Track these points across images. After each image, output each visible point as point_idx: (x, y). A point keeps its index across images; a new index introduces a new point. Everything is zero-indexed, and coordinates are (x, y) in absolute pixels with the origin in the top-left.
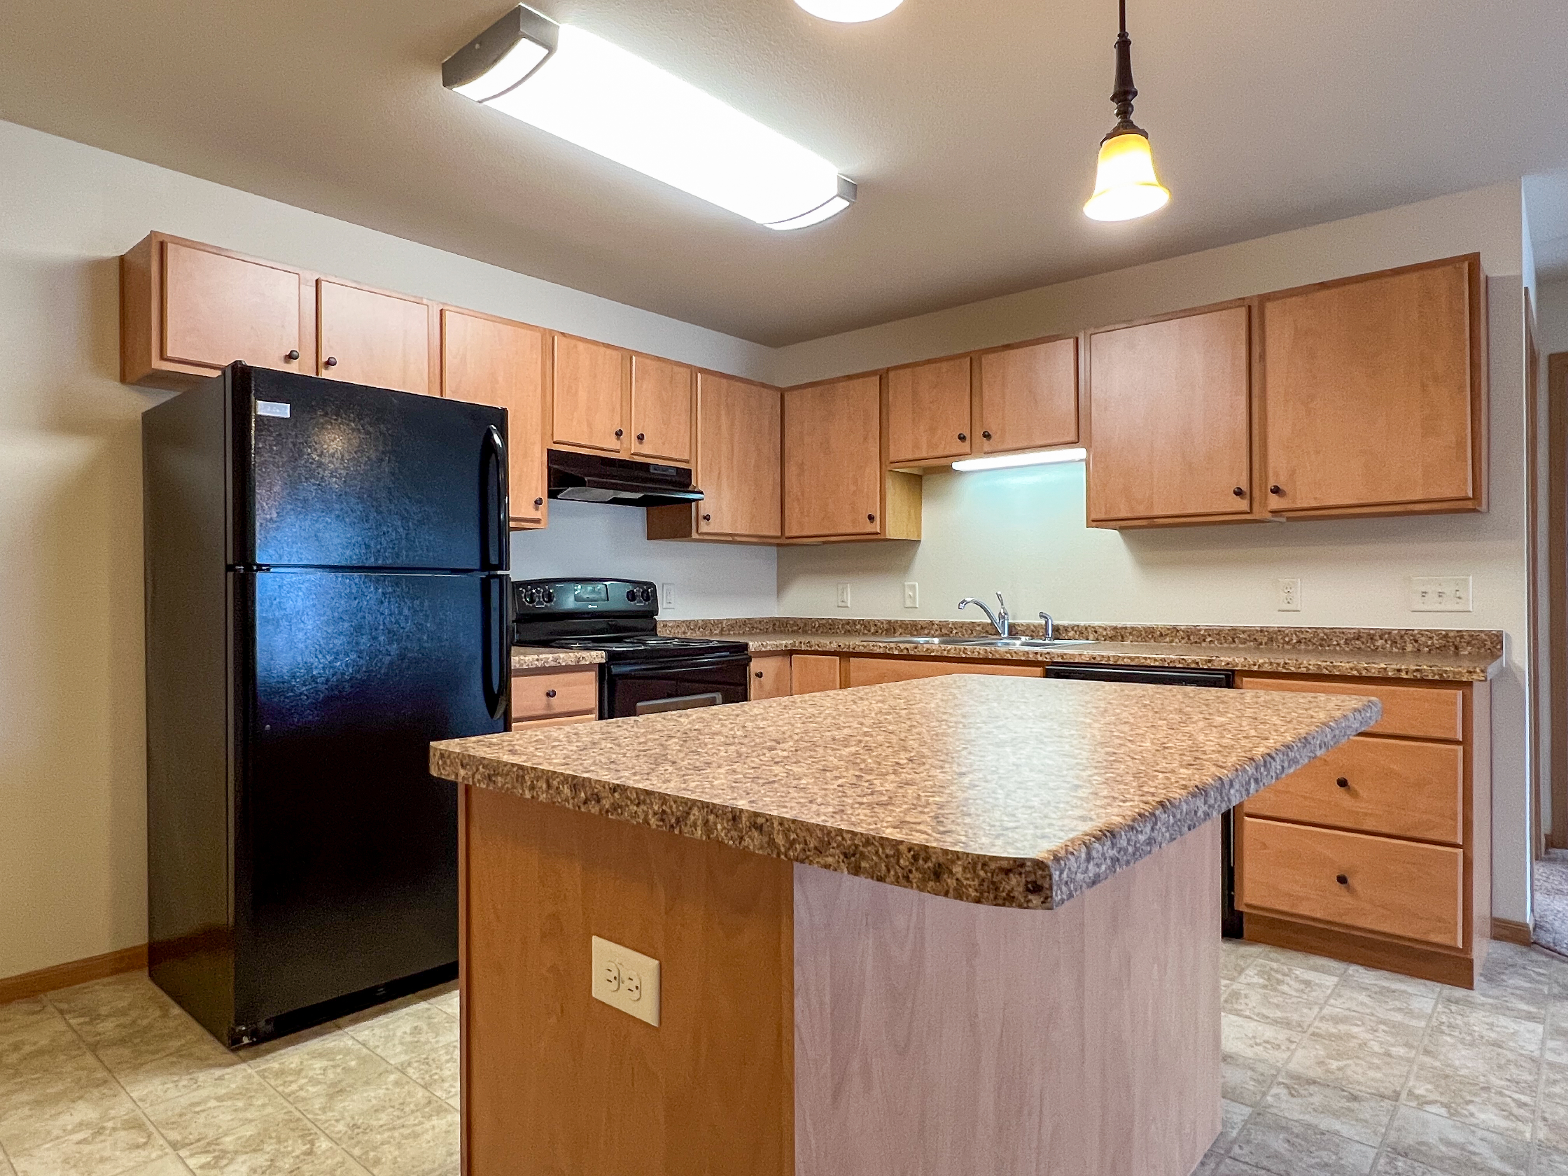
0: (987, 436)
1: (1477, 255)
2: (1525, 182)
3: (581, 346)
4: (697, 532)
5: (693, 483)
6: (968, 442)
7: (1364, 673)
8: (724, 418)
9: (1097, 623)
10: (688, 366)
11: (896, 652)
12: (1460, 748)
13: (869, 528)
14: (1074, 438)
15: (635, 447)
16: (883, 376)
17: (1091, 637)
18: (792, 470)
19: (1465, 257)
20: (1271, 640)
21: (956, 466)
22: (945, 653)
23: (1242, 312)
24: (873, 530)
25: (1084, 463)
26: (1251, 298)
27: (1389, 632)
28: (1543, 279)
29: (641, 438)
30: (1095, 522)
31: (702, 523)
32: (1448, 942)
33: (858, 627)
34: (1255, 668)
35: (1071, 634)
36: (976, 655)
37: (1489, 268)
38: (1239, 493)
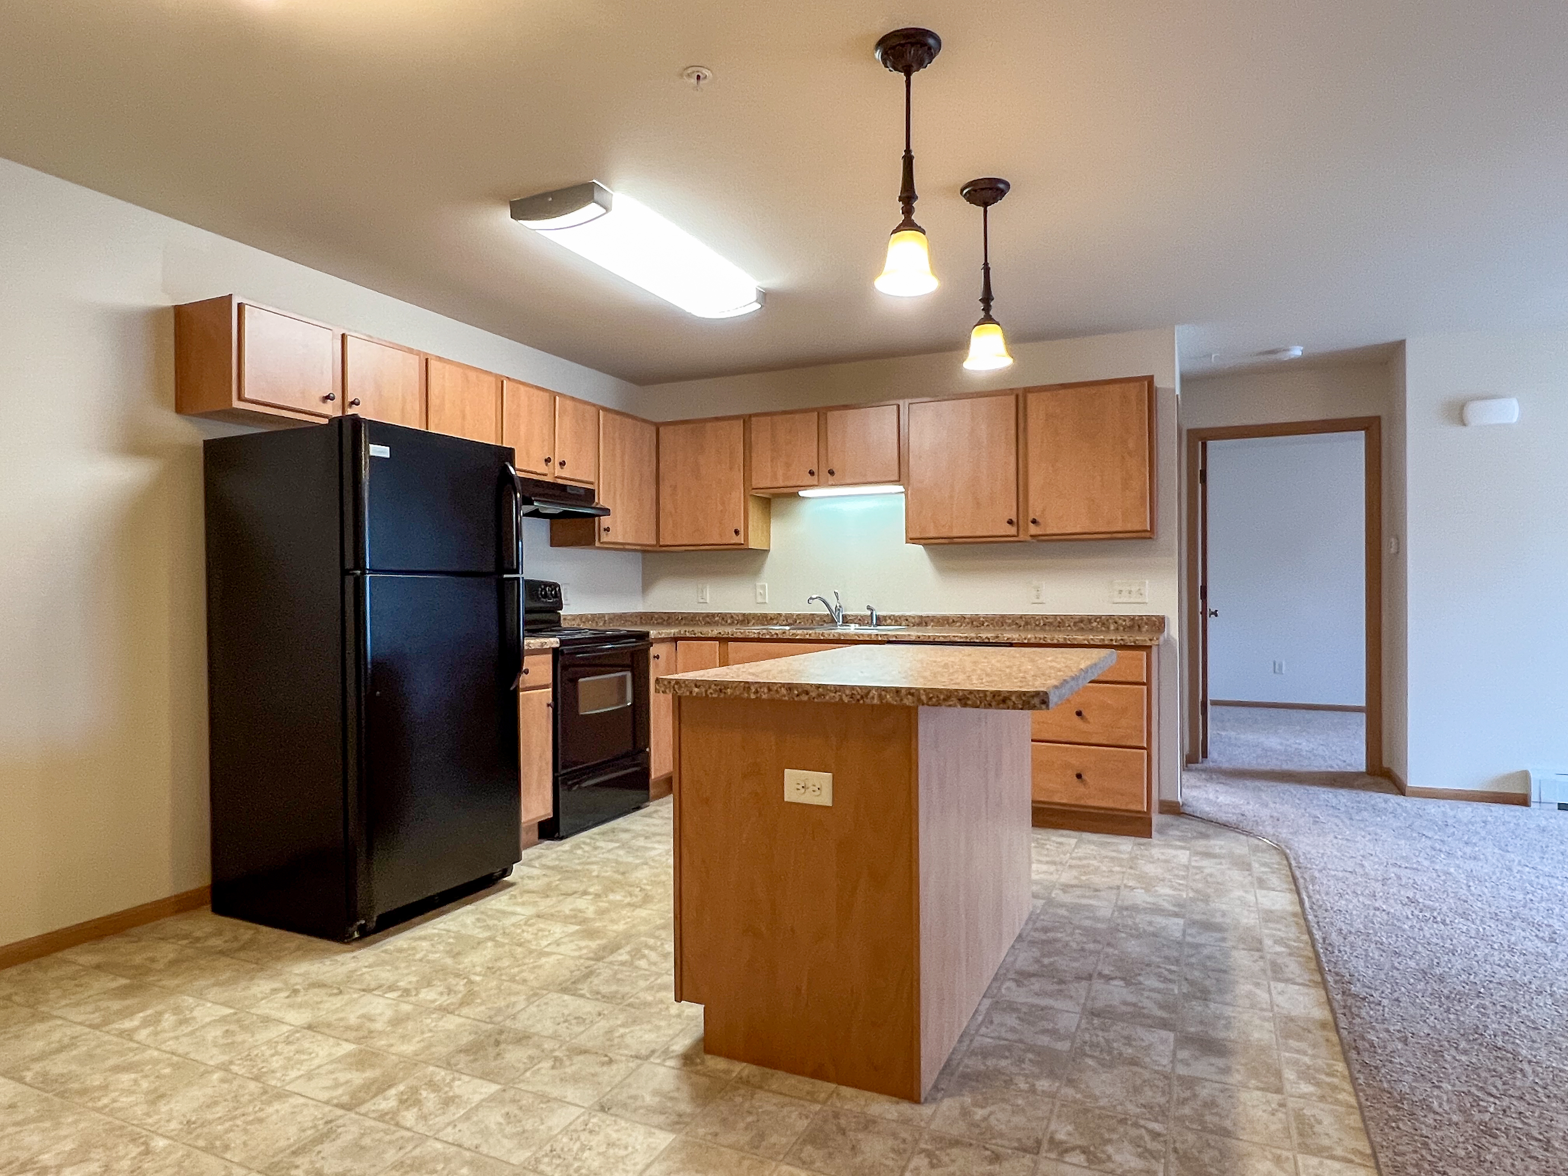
0: (831, 473)
1: (1152, 377)
2: (1177, 328)
3: (521, 387)
4: (599, 540)
5: (596, 500)
6: (816, 476)
7: (1092, 642)
8: (618, 446)
9: (908, 614)
10: (594, 405)
11: (768, 637)
12: (1145, 687)
13: (735, 539)
14: (896, 478)
15: (558, 472)
16: (746, 420)
17: (904, 623)
18: (665, 490)
19: (1145, 378)
20: (1027, 623)
21: (801, 493)
22: (808, 637)
23: (1012, 398)
24: (739, 542)
25: (903, 495)
26: (1017, 389)
27: (1100, 617)
28: (1186, 380)
29: (562, 464)
30: (911, 540)
31: (603, 533)
32: (1139, 808)
33: (717, 619)
34: (1026, 641)
35: (889, 621)
36: (831, 637)
37: (1158, 383)
38: (1010, 522)
